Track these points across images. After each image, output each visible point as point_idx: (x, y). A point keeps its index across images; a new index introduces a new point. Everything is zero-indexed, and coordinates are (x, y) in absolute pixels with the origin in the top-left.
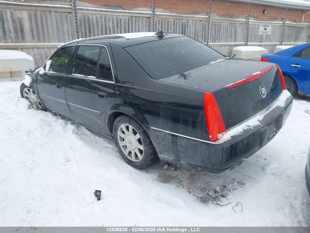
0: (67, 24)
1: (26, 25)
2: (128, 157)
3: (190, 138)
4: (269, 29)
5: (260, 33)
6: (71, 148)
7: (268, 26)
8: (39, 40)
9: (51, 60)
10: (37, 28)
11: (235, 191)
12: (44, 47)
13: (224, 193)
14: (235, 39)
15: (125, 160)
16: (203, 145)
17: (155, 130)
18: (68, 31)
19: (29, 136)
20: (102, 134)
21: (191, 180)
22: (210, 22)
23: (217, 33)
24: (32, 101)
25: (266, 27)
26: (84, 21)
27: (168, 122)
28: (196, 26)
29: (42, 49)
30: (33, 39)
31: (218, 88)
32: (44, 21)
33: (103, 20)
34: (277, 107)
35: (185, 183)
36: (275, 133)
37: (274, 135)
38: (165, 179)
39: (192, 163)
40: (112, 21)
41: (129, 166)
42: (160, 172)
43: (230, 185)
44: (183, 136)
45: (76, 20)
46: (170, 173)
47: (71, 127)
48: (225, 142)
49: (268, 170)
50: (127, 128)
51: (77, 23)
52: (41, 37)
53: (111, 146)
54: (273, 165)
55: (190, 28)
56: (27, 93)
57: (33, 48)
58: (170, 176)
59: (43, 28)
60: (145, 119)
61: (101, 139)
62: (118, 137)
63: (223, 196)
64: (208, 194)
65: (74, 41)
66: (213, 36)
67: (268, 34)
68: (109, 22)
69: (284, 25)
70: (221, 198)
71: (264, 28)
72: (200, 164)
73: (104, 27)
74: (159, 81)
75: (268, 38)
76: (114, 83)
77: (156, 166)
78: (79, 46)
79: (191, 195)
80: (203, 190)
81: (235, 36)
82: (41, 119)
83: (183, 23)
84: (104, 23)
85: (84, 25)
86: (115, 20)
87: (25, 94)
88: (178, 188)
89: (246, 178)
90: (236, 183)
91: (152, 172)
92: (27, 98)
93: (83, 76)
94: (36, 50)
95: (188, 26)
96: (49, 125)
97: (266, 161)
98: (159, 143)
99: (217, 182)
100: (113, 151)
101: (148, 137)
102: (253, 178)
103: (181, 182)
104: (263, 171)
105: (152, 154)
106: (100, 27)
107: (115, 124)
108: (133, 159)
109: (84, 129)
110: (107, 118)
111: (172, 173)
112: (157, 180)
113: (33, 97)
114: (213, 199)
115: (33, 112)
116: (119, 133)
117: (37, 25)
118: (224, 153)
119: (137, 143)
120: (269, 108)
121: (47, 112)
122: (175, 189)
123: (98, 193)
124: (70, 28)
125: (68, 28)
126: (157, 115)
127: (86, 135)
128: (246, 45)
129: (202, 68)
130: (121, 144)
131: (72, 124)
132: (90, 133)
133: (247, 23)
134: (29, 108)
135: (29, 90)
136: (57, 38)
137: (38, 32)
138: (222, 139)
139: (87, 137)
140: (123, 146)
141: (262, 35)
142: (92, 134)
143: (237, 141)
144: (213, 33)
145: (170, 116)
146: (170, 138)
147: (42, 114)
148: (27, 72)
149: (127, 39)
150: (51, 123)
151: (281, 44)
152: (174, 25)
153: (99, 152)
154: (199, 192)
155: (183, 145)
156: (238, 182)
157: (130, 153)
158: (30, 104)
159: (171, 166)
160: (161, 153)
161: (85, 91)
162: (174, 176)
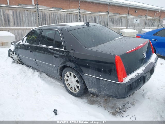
0: (33, 17)
1: (11, 17)
2: (70, 90)
3: (107, 80)
4: (139, 20)
5: (134, 23)
6: (38, 85)
7: (138, 19)
8: (18, 26)
9: (26, 37)
10: (17, 19)
11: (130, 108)
12: (21, 29)
13: (124, 109)
14: (121, 26)
15: (68, 92)
16: (115, 84)
17: (87, 75)
18: (34, 21)
19: (13, 79)
20: (55, 77)
21: (105, 102)
22: (109, 17)
23: (112, 22)
24: (15, 59)
25: (137, 20)
26: (42, 16)
27: (95, 71)
28: (101, 19)
29: (19, 30)
30: (15, 25)
31: (122, 53)
32: (21, 15)
33: (53, 15)
34: (151, 63)
35: (102, 104)
36: (150, 76)
37: (150, 78)
38: (92, 102)
39: (108, 94)
40: (57, 16)
41: (71, 95)
42: (88, 98)
43: (127, 105)
44: (103, 79)
45: (38, 15)
46: (94, 99)
47: (37, 73)
48: (127, 83)
49: (146, 97)
50: (71, 74)
51: (38, 17)
52: (19, 24)
53: (60, 84)
54: (149, 94)
55: (98, 20)
56: (12, 55)
57: (14, 30)
58: (94, 101)
59: (20, 19)
60: (81, 70)
61: (54, 80)
62: (65, 79)
63: (124, 111)
64: (116, 110)
65: (40, 27)
66: (110, 24)
67: (138, 23)
68: (56, 16)
69: (146, 19)
70: (123, 112)
71: (136, 20)
72: (112, 94)
73: (53, 19)
74: (89, 49)
75: (138, 25)
76: (63, 50)
77: (86, 95)
78: (43, 29)
79: (107, 111)
80: (113, 108)
81: (121, 24)
82: (20, 69)
83: (94, 17)
84: (53, 17)
85: (43, 18)
86: (59, 15)
87: (11, 55)
88: (99, 107)
89: (135, 101)
90: (130, 104)
91: (84, 99)
92: (12, 57)
93: (45, 46)
94: (16, 31)
95: (97, 18)
96: (24, 72)
97: (144, 91)
98: (89, 83)
99: (120, 103)
100: (62, 87)
101: (83, 79)
102: (139, 101)
103: (100, 104)
104: (144, 97)
105: (84, 89)
106: (51, 19)
107: (63, 72)
108: (73, 91)
109: (44, 74)
110: (59, 69)
111: (95, 98)
112: (87, 103)
113: (15, 57)
114: (119, 113)
115: (15, 65)
116: (66, 77)
117: (17, 18)
118: (126, 88)
119: (76, 83)
120: (147, 63)
121: (23, 65)
122: (98, 108)
123: (56, 111)
124: (35, 19)
125: (34, 19)
126: (88, 67)
127: (46, 78)
128: (127, 28)
129: (111, 42)
130: (66, 83)
131: (37, 72)
132: (48, 76)
133: (127, 17)
134: (13, 63)
135: (13, 53)
136: (28, 24)
137: (17, 22)
138: (125, 81)
139: (46, 79)
140: (67, 84)
141: (135, 24)
142: (49, 77)
143: (133, 82)
144: (110, 22)
145: (96, 68)
146: (95, 80)
147: (20, 66)
148: (12, 43)
149: (70, 26)
150: (26, 71)
151: (145, 28)
152: (90, 18)
153: (54, 88)
154: (111, 109)
155: (103, 84)
156: (131, 103)
157: (72, 88)
158: (13, 60)
159: (94, 95)
160: (90, 88)
161: (46, 54)
162: (96, 100)
